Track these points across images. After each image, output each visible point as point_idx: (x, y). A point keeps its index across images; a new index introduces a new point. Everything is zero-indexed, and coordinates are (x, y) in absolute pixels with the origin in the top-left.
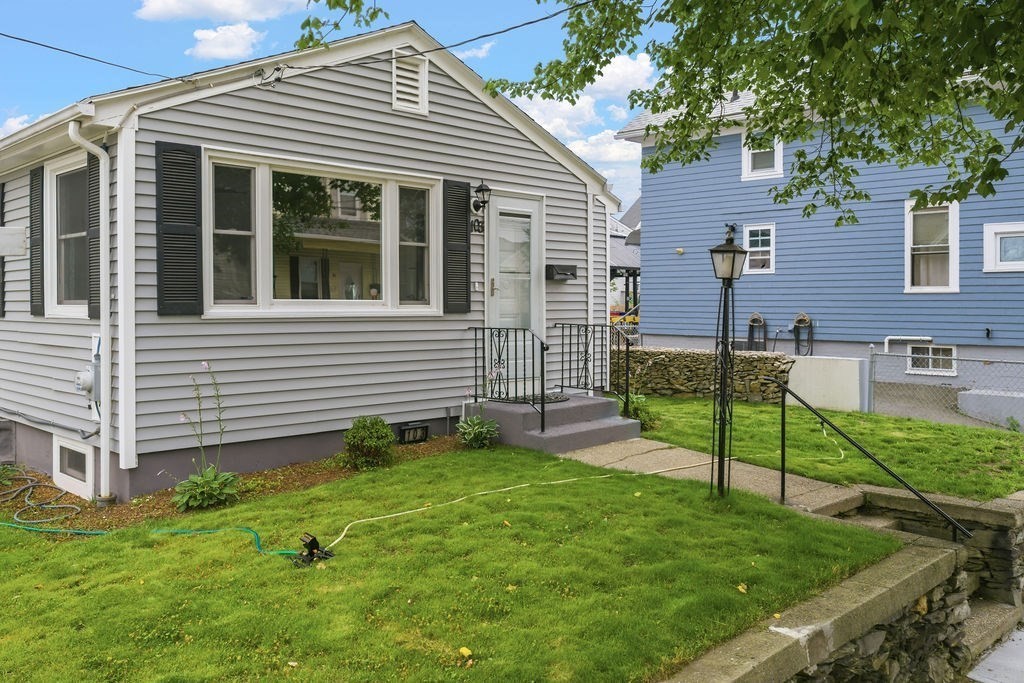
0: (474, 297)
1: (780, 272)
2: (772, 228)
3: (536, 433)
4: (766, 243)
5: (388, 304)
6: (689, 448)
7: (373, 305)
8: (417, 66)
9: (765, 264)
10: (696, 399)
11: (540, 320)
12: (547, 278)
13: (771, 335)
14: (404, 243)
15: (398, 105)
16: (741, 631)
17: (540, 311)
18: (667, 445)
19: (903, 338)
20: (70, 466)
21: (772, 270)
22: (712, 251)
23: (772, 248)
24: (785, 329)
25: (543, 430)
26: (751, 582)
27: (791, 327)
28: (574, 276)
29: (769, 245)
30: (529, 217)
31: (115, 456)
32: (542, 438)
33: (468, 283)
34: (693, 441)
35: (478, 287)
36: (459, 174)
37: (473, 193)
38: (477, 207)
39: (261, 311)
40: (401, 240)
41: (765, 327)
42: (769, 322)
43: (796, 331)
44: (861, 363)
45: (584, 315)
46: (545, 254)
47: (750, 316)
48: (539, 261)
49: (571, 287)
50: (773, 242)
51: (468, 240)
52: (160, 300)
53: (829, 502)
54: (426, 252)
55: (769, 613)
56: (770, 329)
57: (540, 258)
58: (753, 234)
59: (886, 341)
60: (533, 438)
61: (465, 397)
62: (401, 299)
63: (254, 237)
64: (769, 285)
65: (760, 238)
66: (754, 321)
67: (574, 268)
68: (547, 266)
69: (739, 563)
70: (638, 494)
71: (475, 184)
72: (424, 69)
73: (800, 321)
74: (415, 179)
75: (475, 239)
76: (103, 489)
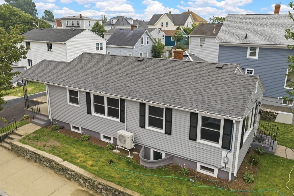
2: (253, 70)
18: (285, 147)
20: (203, 169)
25: (272, 150)
50: (253, 73)
59: (278, 98)
65: (250, 72)
76: (230, 179)
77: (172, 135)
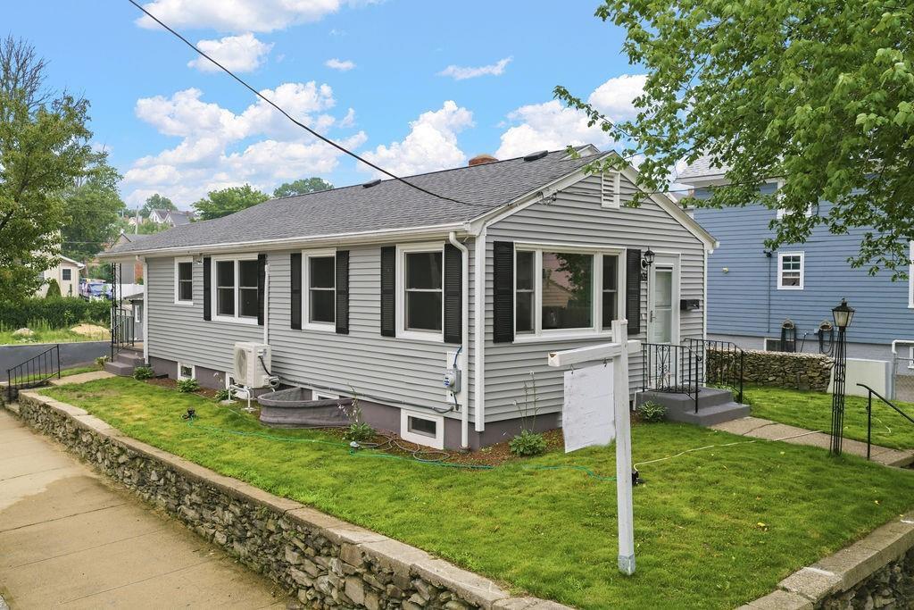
0: (642, 324)
1: (807, 289)
2: (802, 256)
3: (692, 413)
4: (797, 267)
5: (596, 330)
6: (786, 424)
7: (588, 330)
8: (612, 177)
9: (795, 282)
10: (757, 386)
11: (676, 336)
12: (681, 309)
13: (800, 337)
14: (606, 291)
15: (605, 204)
16: (887, 521)
17: (677, 331)
18: (771, 422)
19: (907, 341)
20: (413, 428)
21: (801, 287)
22: (833, 310)
23: (801, 271)
24: (811, 332)
25: (697, 412)
26: (880, 500)
27: (816, 331)
28: (698, 307)
29: (799, 268)
30: (671, 268)
31: (471, 425)
32: (697, 417)
33: (639, 314)
34: (785, 419)
35: (643, 317)
36: (635, 245)
37: (642, 256)
38: (645, 265)
39: (537, 337)
40: (604, 289)
41: (795, 330)
42: (800, 327)
43: (821, 334)
44: (887, 364)
45: (700, 332)
46: (680, 293)
47: (783, 322)
48: (677, 298)
49: (695, 313)
50: (802, 266)
51: (639, 286)
52: (495, 333)
53: (896, 460)
54: (615, 296)
55: (898, 514)
56: (798, 332)
57: (677, 295)
58: (785, 259)
59: (893, 343)
60: (691, 416)
61: (636, 388)
62: (603, 326)
63: (534, 293)
64: (799, 298)
65: (791, 263)
66: (786, 325)
67: (698, 301)
68: (681, 301)
69: (868, 491)
70: (782, 453)
71: (644, 250)
72: (618, 178)
73: (823, 327)
74: (611, 249)
75: (643, 286)
76: (465, 444)
77: (351, 334)
